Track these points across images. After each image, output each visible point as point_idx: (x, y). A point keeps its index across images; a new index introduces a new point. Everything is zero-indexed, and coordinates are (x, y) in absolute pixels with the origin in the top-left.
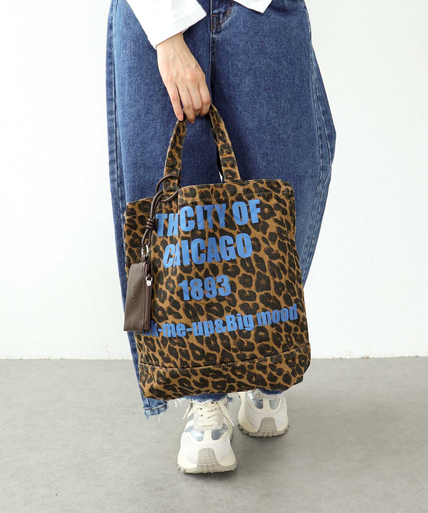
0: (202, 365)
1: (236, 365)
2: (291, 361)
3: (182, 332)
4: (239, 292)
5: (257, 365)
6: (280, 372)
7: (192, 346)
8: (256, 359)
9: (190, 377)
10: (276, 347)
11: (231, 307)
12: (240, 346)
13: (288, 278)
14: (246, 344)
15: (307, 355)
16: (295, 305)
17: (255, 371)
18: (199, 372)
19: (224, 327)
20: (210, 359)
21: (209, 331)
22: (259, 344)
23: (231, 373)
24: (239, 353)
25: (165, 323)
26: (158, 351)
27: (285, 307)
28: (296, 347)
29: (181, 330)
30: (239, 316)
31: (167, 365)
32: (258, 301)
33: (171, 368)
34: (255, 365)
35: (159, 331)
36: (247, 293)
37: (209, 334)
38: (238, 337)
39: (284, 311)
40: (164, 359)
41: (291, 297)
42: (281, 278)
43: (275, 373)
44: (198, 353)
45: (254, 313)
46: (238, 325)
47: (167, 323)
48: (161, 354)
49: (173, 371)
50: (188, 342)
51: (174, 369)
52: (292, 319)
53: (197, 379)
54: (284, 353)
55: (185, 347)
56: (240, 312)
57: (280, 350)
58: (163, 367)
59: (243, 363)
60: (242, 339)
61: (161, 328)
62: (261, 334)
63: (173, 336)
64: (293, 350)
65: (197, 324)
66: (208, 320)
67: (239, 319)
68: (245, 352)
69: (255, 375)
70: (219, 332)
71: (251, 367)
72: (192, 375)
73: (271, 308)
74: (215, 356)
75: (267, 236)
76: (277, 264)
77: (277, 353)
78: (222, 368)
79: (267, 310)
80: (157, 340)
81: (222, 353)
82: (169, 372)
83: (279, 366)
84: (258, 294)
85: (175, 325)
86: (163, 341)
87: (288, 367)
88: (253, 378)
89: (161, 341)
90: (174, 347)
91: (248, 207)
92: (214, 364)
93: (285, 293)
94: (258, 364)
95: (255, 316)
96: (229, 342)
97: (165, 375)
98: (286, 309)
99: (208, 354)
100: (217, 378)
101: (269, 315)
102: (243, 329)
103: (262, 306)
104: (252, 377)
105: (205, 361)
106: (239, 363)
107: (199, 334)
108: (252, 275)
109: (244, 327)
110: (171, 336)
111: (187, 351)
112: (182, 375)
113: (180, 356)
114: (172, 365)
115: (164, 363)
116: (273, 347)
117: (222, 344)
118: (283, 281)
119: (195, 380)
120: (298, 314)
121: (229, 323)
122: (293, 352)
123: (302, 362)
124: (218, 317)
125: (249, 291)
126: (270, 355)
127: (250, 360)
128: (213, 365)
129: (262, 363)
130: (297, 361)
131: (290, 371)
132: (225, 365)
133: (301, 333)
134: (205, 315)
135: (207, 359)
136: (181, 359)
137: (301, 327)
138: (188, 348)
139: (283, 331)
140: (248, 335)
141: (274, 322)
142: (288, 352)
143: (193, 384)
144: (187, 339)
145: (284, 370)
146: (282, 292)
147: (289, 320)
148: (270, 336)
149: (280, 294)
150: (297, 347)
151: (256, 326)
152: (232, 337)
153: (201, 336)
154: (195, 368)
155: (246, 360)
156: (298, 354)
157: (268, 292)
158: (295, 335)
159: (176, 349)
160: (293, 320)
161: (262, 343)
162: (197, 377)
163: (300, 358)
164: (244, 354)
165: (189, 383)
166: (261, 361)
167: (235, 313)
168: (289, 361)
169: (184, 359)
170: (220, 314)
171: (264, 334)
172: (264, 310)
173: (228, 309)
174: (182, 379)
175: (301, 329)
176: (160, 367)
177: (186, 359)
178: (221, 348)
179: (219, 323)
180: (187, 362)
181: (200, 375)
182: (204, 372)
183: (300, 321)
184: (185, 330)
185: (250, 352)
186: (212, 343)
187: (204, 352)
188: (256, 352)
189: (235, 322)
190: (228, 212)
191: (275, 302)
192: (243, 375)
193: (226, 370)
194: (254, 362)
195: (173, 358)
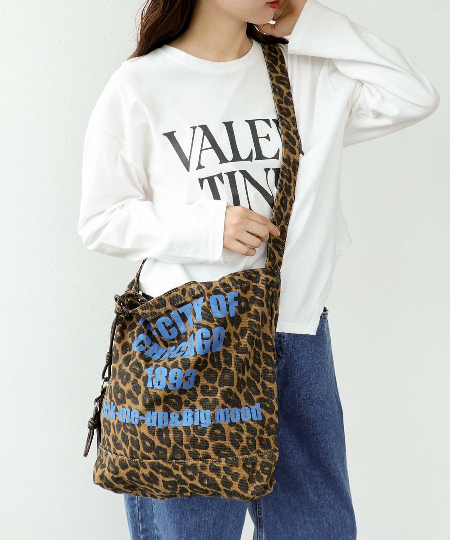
0: (152, 457)
1: (188, 463)
2: (250, 466)
3: (135, 419)
4: (202, 386)
5: (210, 466)
6: (236, 476)
7: (143, 436)
8: (209, 459)
9: (139, 469)
10: (233, 449)
11: (190, 401)
12: (193, 443)
13: (250, 375)
14: (199, 441)
15: (273, 462)
16: (258, 405)
17: (207, 472)
18: (148, 466)
19: (179, 421)
20: (160, 453)
21: (163, 423)
22: (214, 442)
23: (182, 473)
24: (191, 450)
25: (122, 407)
26: (112, 436)
27: (247, 406)
28: (258, 452)
29: (135, 417)
30: (196, 411)
31: (118, 452)
32: (218, 396)
33: (122, 455)
34: (208, 466)
35: (116, 414)
36: (210, 389)
37: (163, 426)
38: (192, 433)
39: (245, 410)
40: (116, 445)
41: (253, 395)
42: (244, 374)
43: (229, 478)
44: (148, 444)
45: (213, 409)
46: (194, 420)
47: (124, 407)
48: (115, 439)
49: (123, 460)
50: (139, 431)
51: (124, 457)
52: (255, 419)
53: (146, 472)
54: (243, 456)
55: (136, 435)
56: (199, 407)
57: (237, 452)
58: (114, 454)
59: (195, 462)
60: (197, 436)
61: (118, 412)
62: (217, 431)
63: (127, 422)
64: (255, 455)
65: (152, 414)
66: (164, 411)
67: (196, 414)
68: (198, 450)
69: (207, 477)
70: (174, 426)
71: (203, 468)
72: (141, 467)
73: (230, 405)
74: (165, 451)
75: (238, 331)
76: (243, 360)
77: (233, 455)
78: (173, 465)
79: (226, 407)
80: (113, 424)
81: (173, 448)
82: (119, 460)
83: (234, 470)
84: (220, 389)
85: (131, 410)
86: (118, 426)
87: (245, 472)
88: (205, 481)
89: (116, 425)
90: (126, 433)
91: (226, 299)
92: (164, 459)
93: (245, 391)
94: (211, 464)
95: (213, 412)
96: (182, 437)
97: (115, 463)
98: (247, 408)
99: (158, 447)
100: (168, 477)
101: (227, 413)
102: (198, 424)
103: (221, 401)
104: (203, 480)
105: (154, 454)
106: (190, 462)
107: (151, 424)
108: (218, 371)
109: (200, 423)
110: (125, 422)
111: (137, 440)
112: (131, 466)
113: (130, 445)
114: (123, 453)
115: (116, 450)
116: (230, 448)
117: (174, 438)
118: (245, 378)
119: (144, 473)
120: (262, 415)
121: (185, 417)
122: (254, 457)
123: (265, 469)
124: (174, 410)
125: (212, 387)
126: (226, 456)
127: (203, 459)
128: (162, 460)
129: (216, 464)
130: (258, 468)
131: (247, 476)
132: (176, 461)
133: (268, 437)
134: (162, 406)
135: (157, 452)
136: (131, 448)
137: (267, 430)
138: (139, 437)
139: (245, 432)
140: (203, 432)
141: (233, 421)
142: (247, 455)
143: (142, 478)
144: (139, 427)
145: (240, 474)
146: (243, 390)
147: (252, 420)
148: (227, 435)
149: (241, 392)
150: (261, 452)
151: (213, 422)
152: (185, 432)
153: (154, 427)
154: (144, 460)
155: (199, 459)
156: (260, 460)
157: (231, 387)
158: (261, 439)
159: (127, 437)
160: (256, 421)
161: (217, 442)
162: (146, 470)
163: (262, 465)
164: (197, 452)
165: (138, 476)
166: (215, 462)
167: (193, 408)
168: (247, 466)
169: (134, 449)
170: (178, 408)
171: (220, 432)
172: (223, 407)
173: (187, 403)
174: (130, 472)
175: (267, 432)
176: (112, 453)
177: (136, 448)
178: (173, 442)
179: (175, 416)
180: (136, 451)
181: (149, 469)
182: (153, 466)
183: (266, 423)
184: (138, 417)
185: (204, 451)
186: (164, 436)
187: (154, 444)
188: (210, 451)
189: (192, 417)
190: (205, 305)
191: (235, 399)
192: (195, 476)
193: (176, 468)
194: (207, 463)
195: (124, 446)
